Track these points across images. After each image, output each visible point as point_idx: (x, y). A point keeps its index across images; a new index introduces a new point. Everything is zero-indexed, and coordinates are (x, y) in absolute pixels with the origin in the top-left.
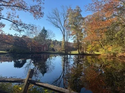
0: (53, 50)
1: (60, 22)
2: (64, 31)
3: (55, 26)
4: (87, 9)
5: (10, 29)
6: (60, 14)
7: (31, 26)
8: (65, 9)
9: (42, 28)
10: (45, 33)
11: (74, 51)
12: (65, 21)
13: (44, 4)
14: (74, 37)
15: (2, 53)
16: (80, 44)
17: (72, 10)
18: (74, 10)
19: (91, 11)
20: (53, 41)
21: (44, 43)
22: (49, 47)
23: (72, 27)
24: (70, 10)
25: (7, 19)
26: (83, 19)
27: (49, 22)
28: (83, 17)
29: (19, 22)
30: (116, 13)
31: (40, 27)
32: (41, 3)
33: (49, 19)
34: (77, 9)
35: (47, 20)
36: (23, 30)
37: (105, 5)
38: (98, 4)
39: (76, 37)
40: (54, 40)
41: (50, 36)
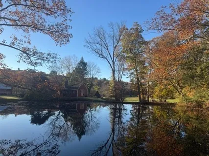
0: (98, 95)
1: (108, 49)
2: (114, 64)
3: (98, 55)
4: (148, 27)
5: (19, 62)
6: (106, 36)
7: (52, 56)
8: (115, 28)
9: (79, 60)
10: (84, 67)
11: (134, 97)
12: (115, 48)
13: (70, 20)
14: (132, 73)
15: (12, 99)
16: (141, 85)
17: (127, 30)
18: (131, 29)
19: (157, 31)
20: (100, 81)
21: (81, 84)
22: (89, 89)
23: (127, 57)
24: (123, 30)
25: (10, 46)
26: (146, 43)
27: (89, 50)
28: (146, 40)
29: (31, 50)
30: (198, 32)
31: (77, 58)
32: (66, 20)
33: (88, 45)
34: (135, 27)
35: (85, 46)
36: (40, 63)
37: (179, 20)
38: (167, 19)
39: (135, 73)
40: (102, 78)
41: (93, 72)
